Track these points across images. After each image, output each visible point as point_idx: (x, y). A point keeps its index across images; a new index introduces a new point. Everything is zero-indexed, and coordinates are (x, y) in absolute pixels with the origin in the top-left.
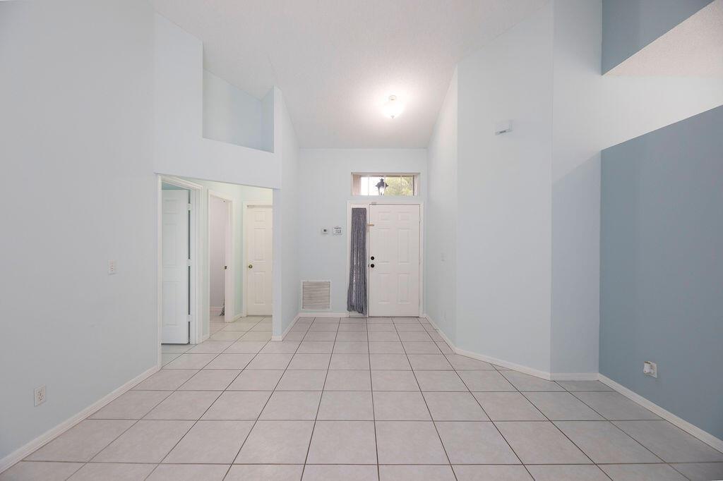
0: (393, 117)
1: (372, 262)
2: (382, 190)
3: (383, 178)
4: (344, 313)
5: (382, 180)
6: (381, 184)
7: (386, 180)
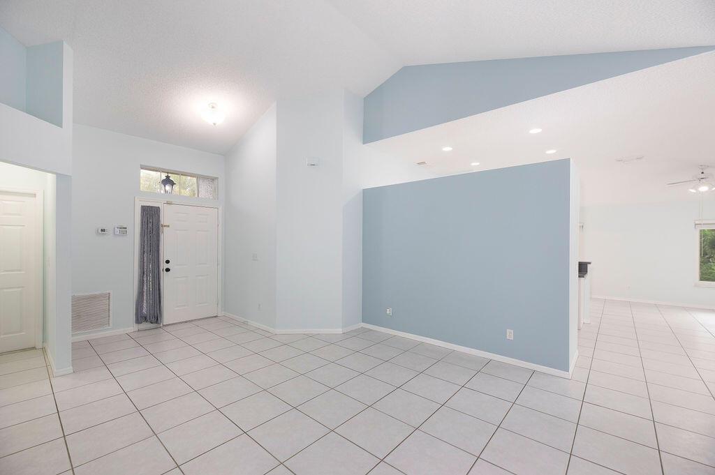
0: (215, 124)
1: (167, 266)
2: (168, 188)
3: (169, 175)
4: (132, 327)
5: (168, 177)
6: (167, 181)
7: (172, 177)
